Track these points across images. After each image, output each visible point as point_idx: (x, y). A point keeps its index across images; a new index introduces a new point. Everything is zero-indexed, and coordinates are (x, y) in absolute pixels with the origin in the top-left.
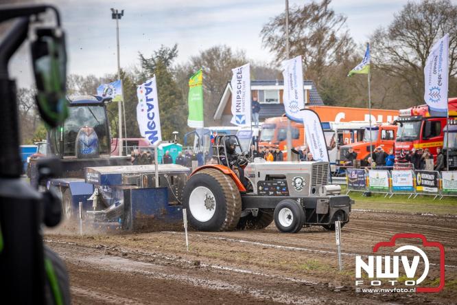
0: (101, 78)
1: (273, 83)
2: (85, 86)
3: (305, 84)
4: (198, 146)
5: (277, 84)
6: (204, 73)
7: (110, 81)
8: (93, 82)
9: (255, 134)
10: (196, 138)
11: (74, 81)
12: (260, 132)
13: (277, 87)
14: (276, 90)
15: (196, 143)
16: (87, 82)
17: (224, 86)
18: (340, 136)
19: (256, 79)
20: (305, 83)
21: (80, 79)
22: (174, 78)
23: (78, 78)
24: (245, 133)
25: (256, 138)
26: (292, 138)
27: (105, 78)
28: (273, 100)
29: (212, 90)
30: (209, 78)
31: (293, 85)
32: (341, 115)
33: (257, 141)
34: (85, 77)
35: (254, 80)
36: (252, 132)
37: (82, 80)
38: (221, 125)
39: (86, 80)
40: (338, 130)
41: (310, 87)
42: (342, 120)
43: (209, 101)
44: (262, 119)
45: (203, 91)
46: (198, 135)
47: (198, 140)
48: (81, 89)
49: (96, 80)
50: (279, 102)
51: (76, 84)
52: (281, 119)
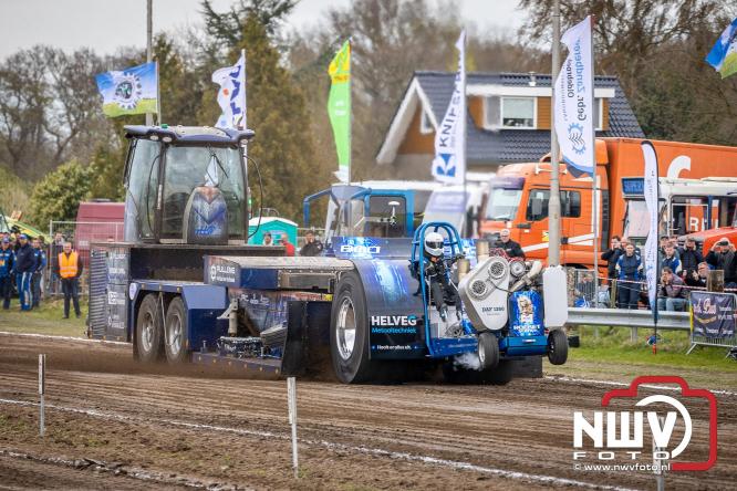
0: (108, 57)
1: (522, 80)
2: (70, 76)
3: (596, 86)
4: (334, 226)
5: (533, 84)
6: (358, 50)
7: (129, 64)
8: (90, 65)
9: (475, 201)
10: (332, 206)
11: (45, 61)
12: (485, 198)
13: (534, 90)
14: (531, 98)
15: (330, 217)
16: (76, 67)
17: (405, 84)
18: (680, 212)
19: (479, 69)
20: (598, 81)
21: (57, 59)
22: (284, 62)
23: (53, 57)
24: (450, 199)
25: (475, 212)
26: (563, 214)
27: (118, 56)
28: (522, 121)
29: (374, 92)
30: (370, 62)
31: (575, 88)
32: (682, 162)
33: (479, 218)
34: (69, 53)
35: (475, 73)
36: (466, 195)
37: (63, 59)
38: (394, 176)
39: (74, 61)
40: (675, 198)
41: (610, 93)
42: (683, 174)
43: (366, 119)
44: (491, 166)
45: (353, 95)
46: (335, 200)
47: (337, 212)
48: (60, 82)
49: (95, 61)
50: (535, 127)
51: (47, 69)
52: (537, 167)
